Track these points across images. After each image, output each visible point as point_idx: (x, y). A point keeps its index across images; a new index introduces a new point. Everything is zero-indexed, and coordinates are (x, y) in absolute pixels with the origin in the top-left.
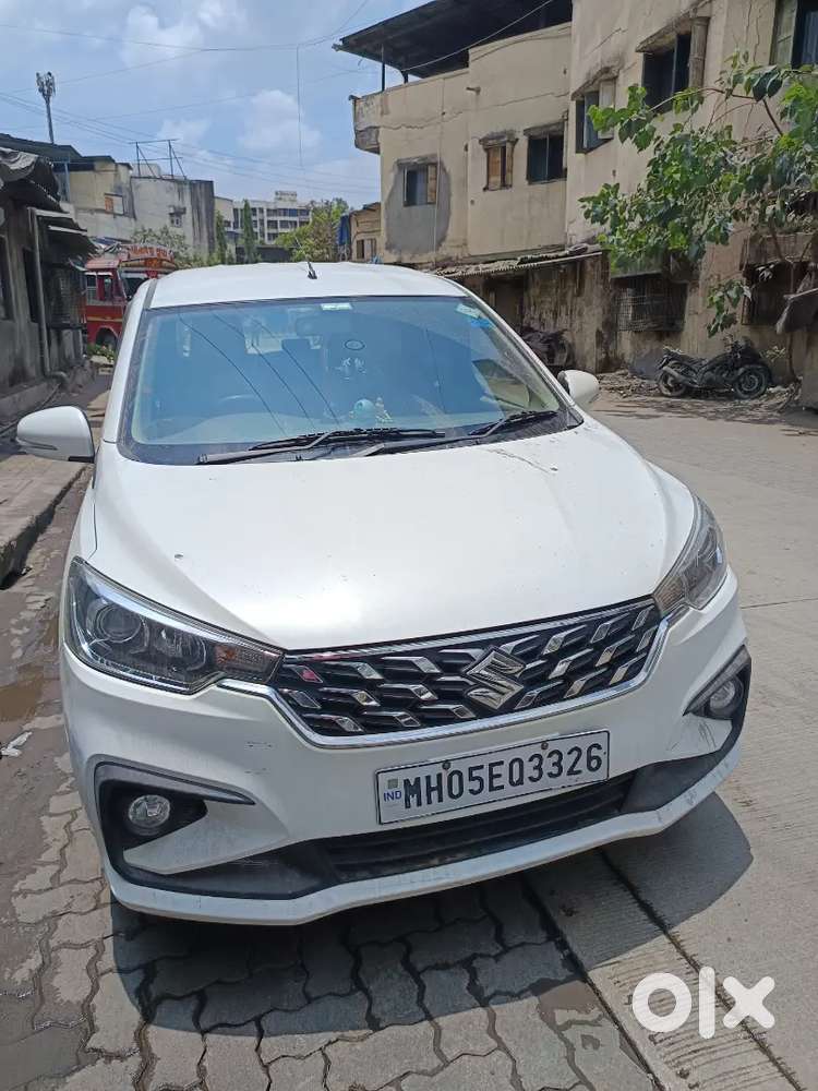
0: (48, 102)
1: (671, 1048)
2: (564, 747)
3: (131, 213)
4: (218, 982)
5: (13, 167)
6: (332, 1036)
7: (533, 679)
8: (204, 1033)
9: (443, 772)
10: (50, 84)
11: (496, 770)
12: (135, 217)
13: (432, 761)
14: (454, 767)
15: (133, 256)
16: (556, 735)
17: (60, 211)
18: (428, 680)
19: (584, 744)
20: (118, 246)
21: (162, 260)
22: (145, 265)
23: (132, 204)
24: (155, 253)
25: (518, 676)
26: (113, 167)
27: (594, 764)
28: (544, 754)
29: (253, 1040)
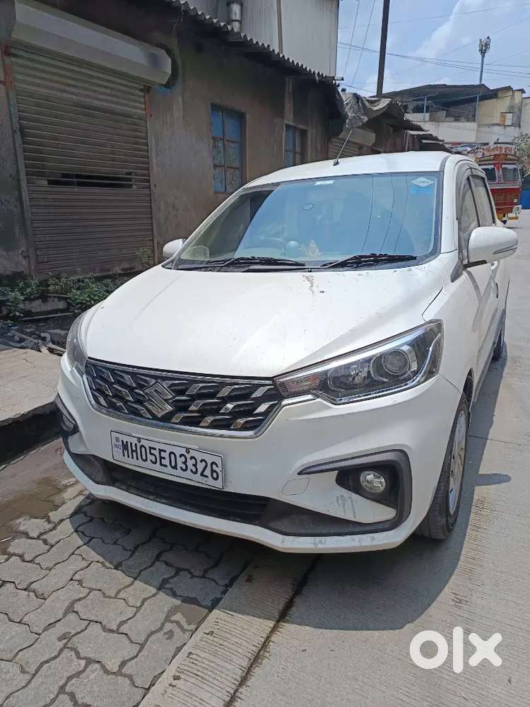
0: (483, 57)
1: (189, 664)
2: (199, 456)
3: (517, 124)
4: (103, 519)
5: (375, 108)
6: (101, 559)
7: (181, 407)
8: (76, 531)
9: (138, 444)
10: (487, 45)
11: (163, 454)
12: (520, 127)
13: (134, 435)
14: (143, 442)
15: (487, 154)
16: (196, 447)
17: (421, 130)
18: (131, 389)
19: (209, 459)
20: (478, 148)
21: (507, 155)
22: (493, 160)
23: (519, 118)
24: (503, 151)
25: (170, 401)
26: (511, 93)
27: (215, 475)
28: (188, 456)
29: (82, 543)
